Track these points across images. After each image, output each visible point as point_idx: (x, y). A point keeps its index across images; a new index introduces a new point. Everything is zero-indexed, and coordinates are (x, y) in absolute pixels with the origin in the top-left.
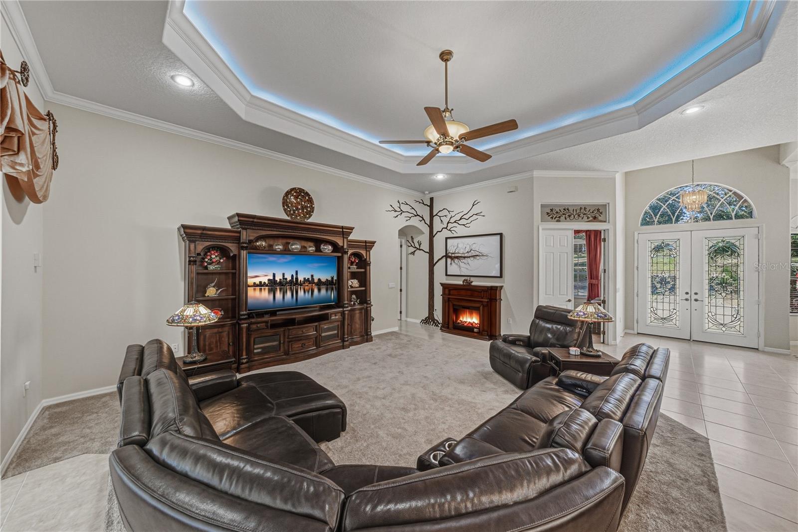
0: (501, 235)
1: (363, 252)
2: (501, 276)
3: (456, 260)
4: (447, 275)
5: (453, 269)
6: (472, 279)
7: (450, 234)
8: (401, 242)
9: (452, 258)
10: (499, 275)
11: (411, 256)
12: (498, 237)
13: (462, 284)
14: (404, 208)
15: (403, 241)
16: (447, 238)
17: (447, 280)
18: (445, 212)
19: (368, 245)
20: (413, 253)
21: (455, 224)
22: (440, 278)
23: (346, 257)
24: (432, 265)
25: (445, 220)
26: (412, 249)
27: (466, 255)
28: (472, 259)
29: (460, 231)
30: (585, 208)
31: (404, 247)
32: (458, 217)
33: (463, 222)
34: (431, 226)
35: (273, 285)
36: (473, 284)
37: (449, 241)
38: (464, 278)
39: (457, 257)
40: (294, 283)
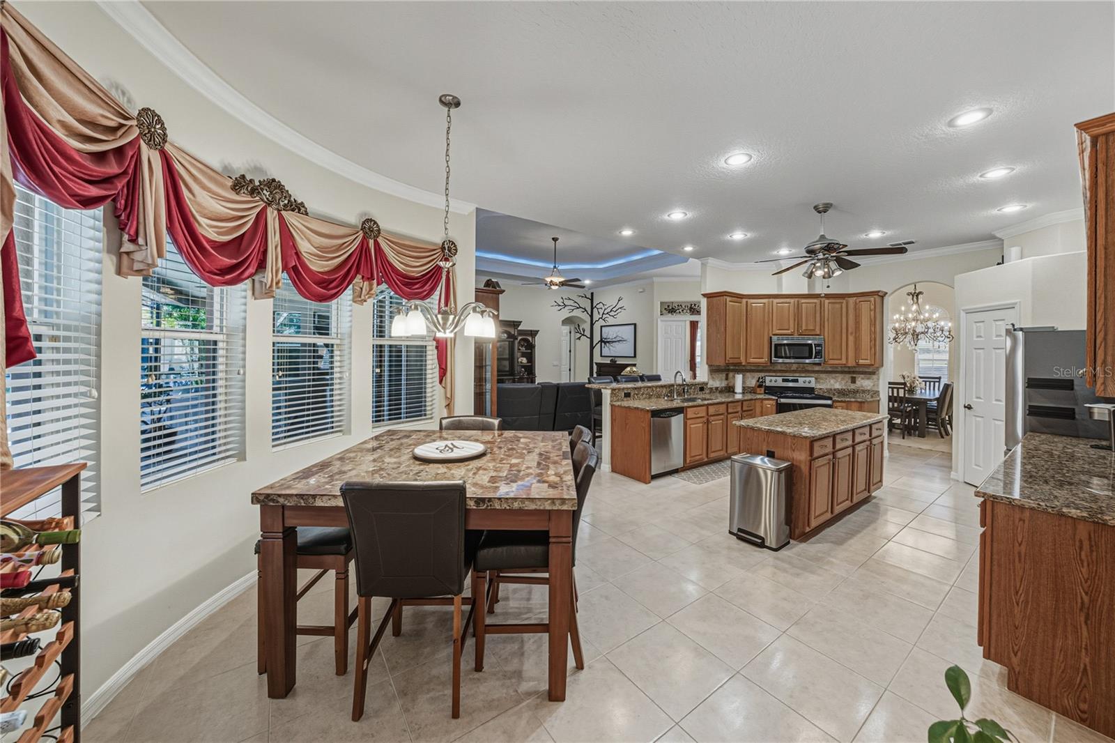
0: (635, 325)
1: (530, 339)
2: (635, 356)
3: (607, 344)
4: (601, 356)
5: (606, 351)
6: (616, 359)
7: (604, 324)
8: (570, 329)
9: (605, 343)
10: (633, 355)
11: (578, 340)
12: (633, 326)
13: (609, 362)
14: (567, 302)
15: (572, 328)
16: (601, 327)
17: (602, 360)
18: (601, 305)
19: (534, 333)
20: (579, 338)
21: (607, 315)
22: (597, 359)
23: (516, 342)
24: (592, 348)
25: (601, 311)
26: (579, 335)
27: (614, 340)
28: (617, 343)
29: (611, 321)
30: (695, 305)
31: (573, 333)
32: (609, 310)
33: (612, 313)
34: (591, 316)
36: (617, 363)
37: (603, 329)
38: (611, 358)
39: (608, 342)
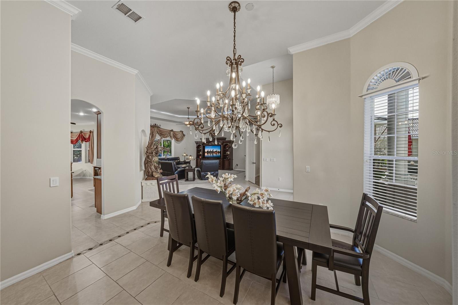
35: (208, 152)
40: (212, 152)
